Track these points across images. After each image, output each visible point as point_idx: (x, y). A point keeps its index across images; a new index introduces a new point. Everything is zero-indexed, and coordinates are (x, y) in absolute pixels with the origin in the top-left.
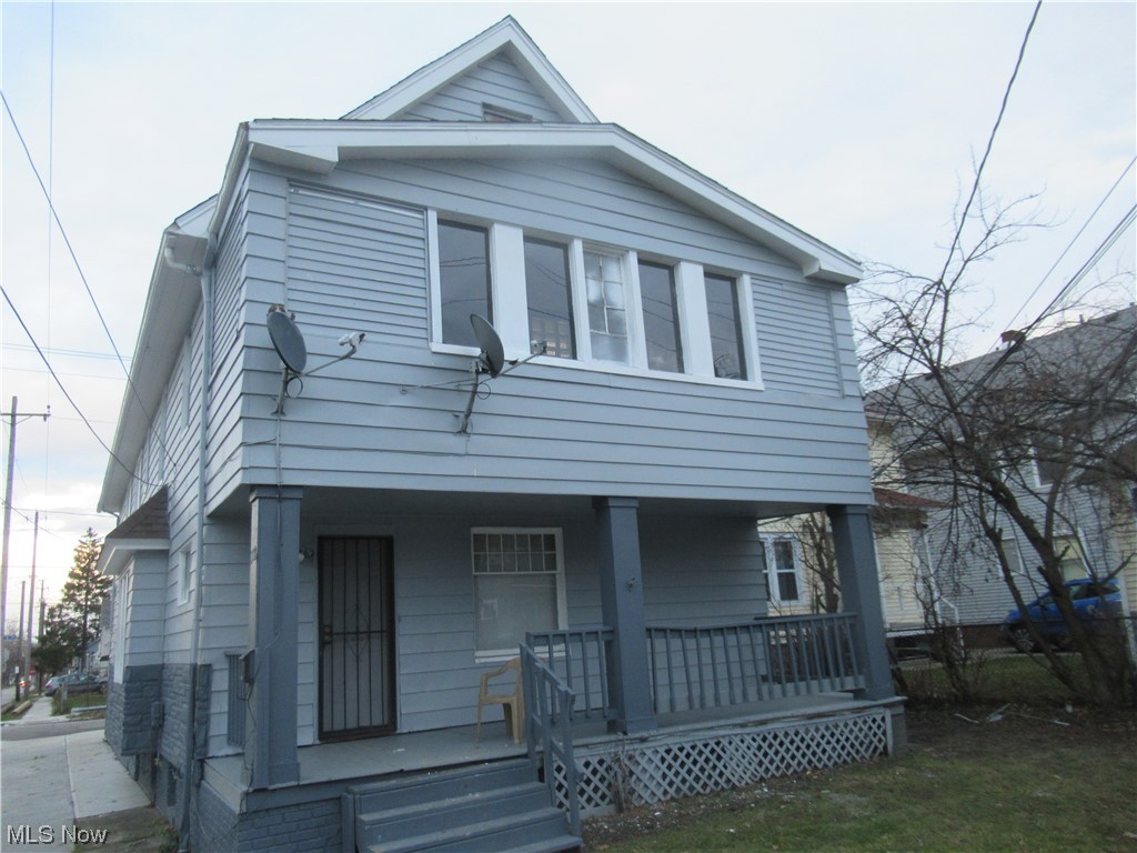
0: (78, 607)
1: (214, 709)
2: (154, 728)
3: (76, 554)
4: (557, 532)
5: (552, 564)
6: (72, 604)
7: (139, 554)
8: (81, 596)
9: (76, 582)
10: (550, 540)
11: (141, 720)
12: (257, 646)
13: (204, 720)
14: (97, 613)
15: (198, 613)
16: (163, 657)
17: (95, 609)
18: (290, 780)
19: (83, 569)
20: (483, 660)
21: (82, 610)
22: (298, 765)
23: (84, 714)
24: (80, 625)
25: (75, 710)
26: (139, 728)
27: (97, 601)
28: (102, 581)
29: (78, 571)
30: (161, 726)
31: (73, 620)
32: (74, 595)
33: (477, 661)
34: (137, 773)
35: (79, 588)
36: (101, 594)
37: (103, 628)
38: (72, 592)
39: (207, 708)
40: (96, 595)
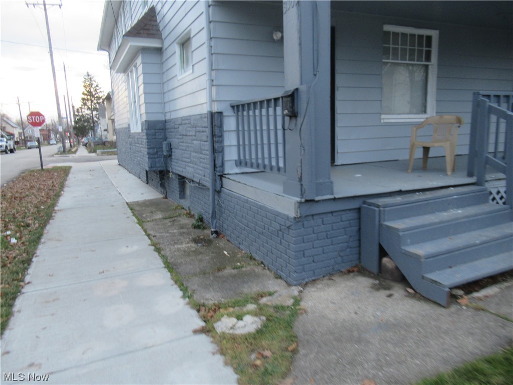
0: (88, 108)
1: (227, 142)
2: (165, 156)
3: (83, 84)
4: (434, 34)
5: (428, 58)
6: (86, 107)
7: (144, 50)
8: (89, 104)
9: (85, 97)
10: (429, 38)
11: (157, 152)
12: (301, 83)
13: (221, 150)
14: (97, 111)
15: (210, 75)
16: (165, 116)
17: (96, 109)
18: (326, 194)
19: (88, 91)
20: (386, 121)
21: (90, 109)
22: (332, 183)
23: (103, 153)
24: (90, 116)
25: (99, 151)
26: (156, 156)
27: (96, 106)
28: (97, 97)
29: (86, 92)
30: (170, 156)
31: (87, 114)
32: (86, 103)
33: (382, 121)
34: (147, 180)
35: (87, 100)
36: (97, 103)
37: (101, 118)
38: (85, 101)
39: (222, 142)
40: (95, 104)
